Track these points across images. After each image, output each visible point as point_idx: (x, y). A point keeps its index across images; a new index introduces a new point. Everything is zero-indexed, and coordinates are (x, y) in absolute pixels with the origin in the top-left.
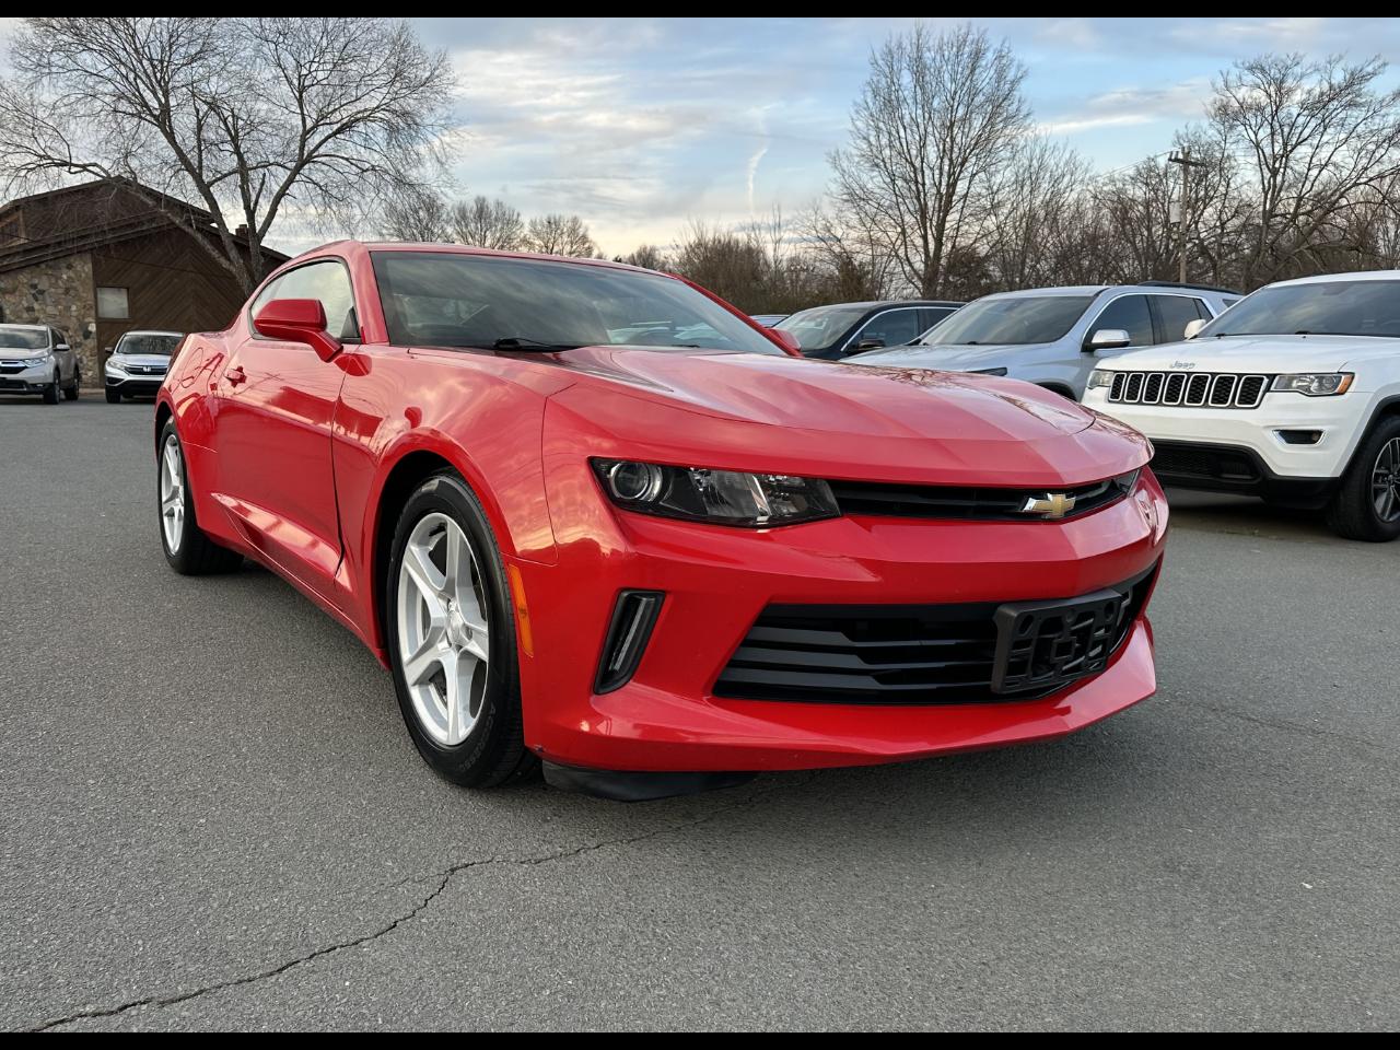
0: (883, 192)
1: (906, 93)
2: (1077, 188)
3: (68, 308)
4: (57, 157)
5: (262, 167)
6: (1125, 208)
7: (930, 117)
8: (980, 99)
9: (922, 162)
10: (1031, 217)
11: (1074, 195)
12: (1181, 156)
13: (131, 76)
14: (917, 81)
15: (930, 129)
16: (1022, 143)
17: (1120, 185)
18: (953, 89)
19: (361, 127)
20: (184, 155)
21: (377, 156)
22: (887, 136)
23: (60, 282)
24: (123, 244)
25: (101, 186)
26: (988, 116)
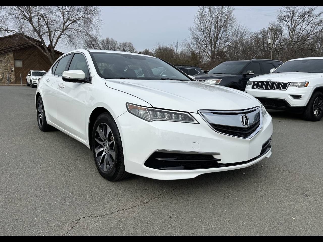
0: (202, 37)
1: (207, 13)
2: (247, 35)
3: (7, 65)
4: (5, 29)
5: (54, 31)
6: (258, 40)
7: (212, 19)
8: (224, 15)
9: (211, 30)
10: (236, 42)
11: (246, 37)
12: (270, 28)
13: (22, 9)
14: (209, 11)
15: (212, 22)
16: (234, 25)
17: (257, 35)
18: (218, 13)
19: (78, 22)
20: (35, 28)
21: (82, 28)
22: (202, 23)
23: (5, 59)
24: (21, 49)
25: (15, 35)
26: (226, 19)
